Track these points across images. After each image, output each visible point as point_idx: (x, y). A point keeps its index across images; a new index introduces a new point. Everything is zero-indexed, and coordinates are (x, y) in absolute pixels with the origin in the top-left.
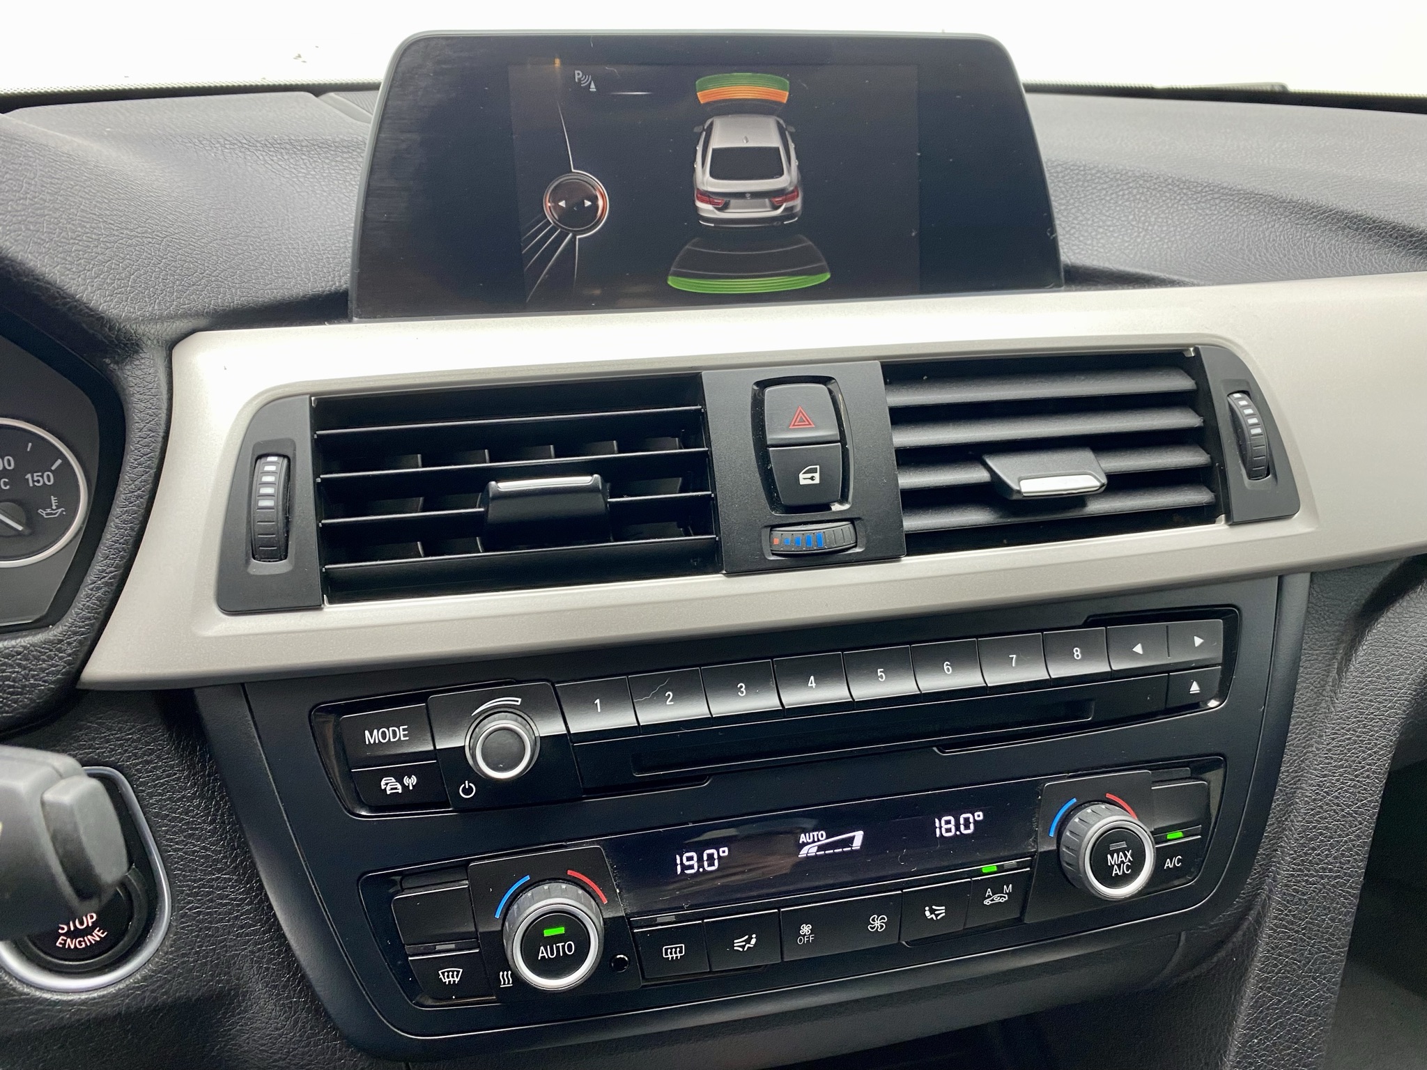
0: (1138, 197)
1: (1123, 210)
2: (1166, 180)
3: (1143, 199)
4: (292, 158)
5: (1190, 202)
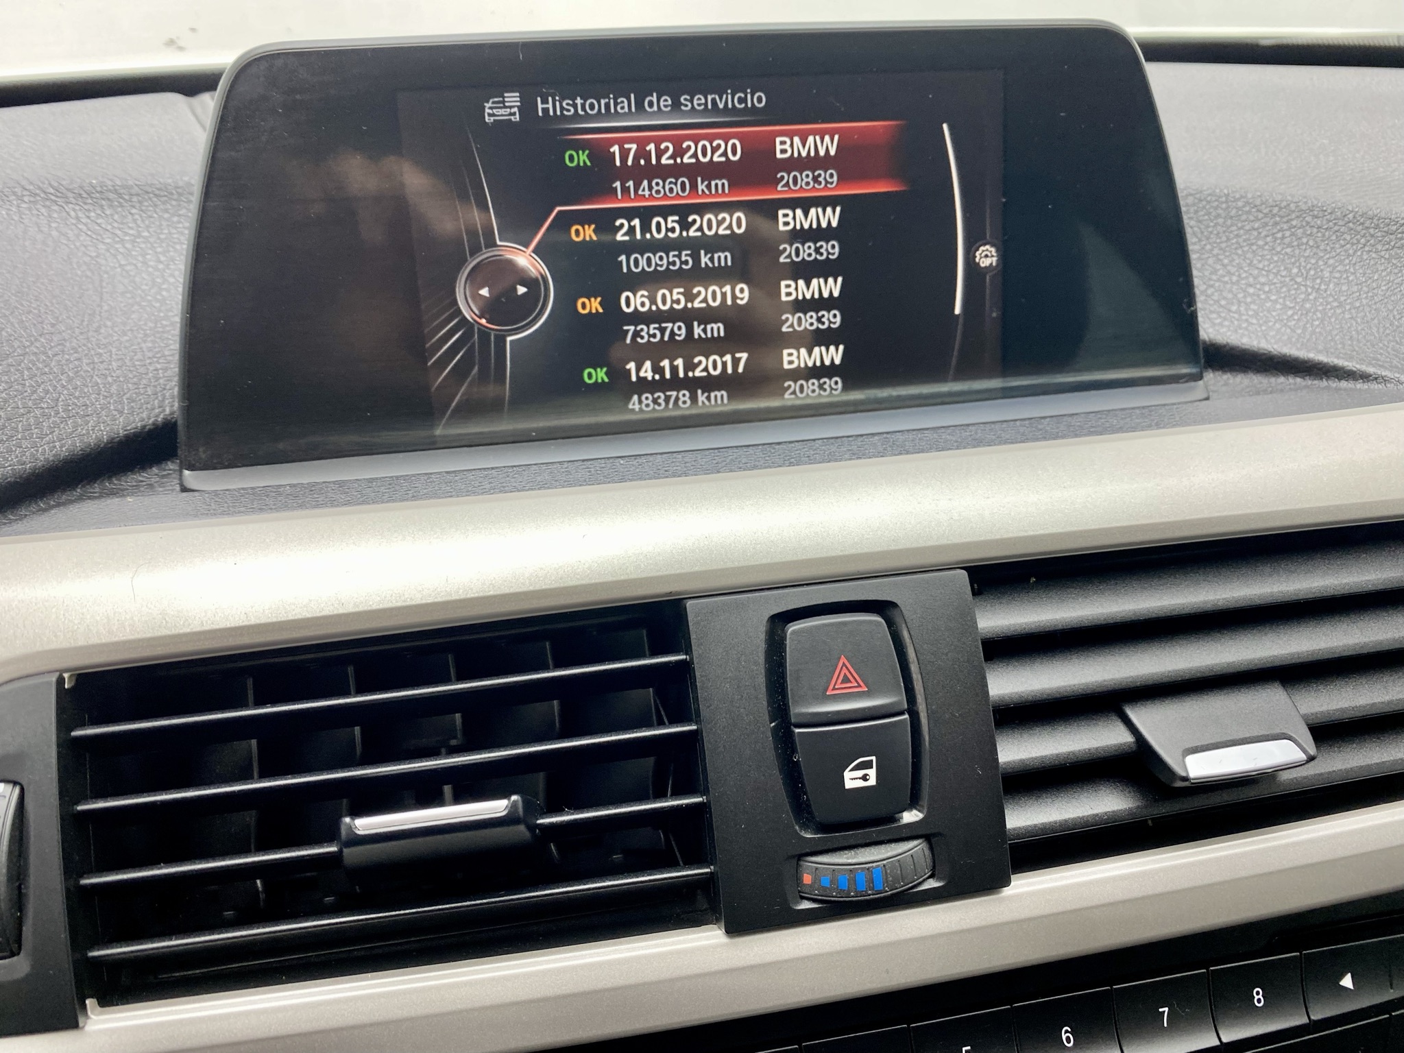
0: (1305, 240)
1: (1283, 260)
2: (1345, 216)
3: (1311, 243)
4: (117, 213)
5: (1379, 247)
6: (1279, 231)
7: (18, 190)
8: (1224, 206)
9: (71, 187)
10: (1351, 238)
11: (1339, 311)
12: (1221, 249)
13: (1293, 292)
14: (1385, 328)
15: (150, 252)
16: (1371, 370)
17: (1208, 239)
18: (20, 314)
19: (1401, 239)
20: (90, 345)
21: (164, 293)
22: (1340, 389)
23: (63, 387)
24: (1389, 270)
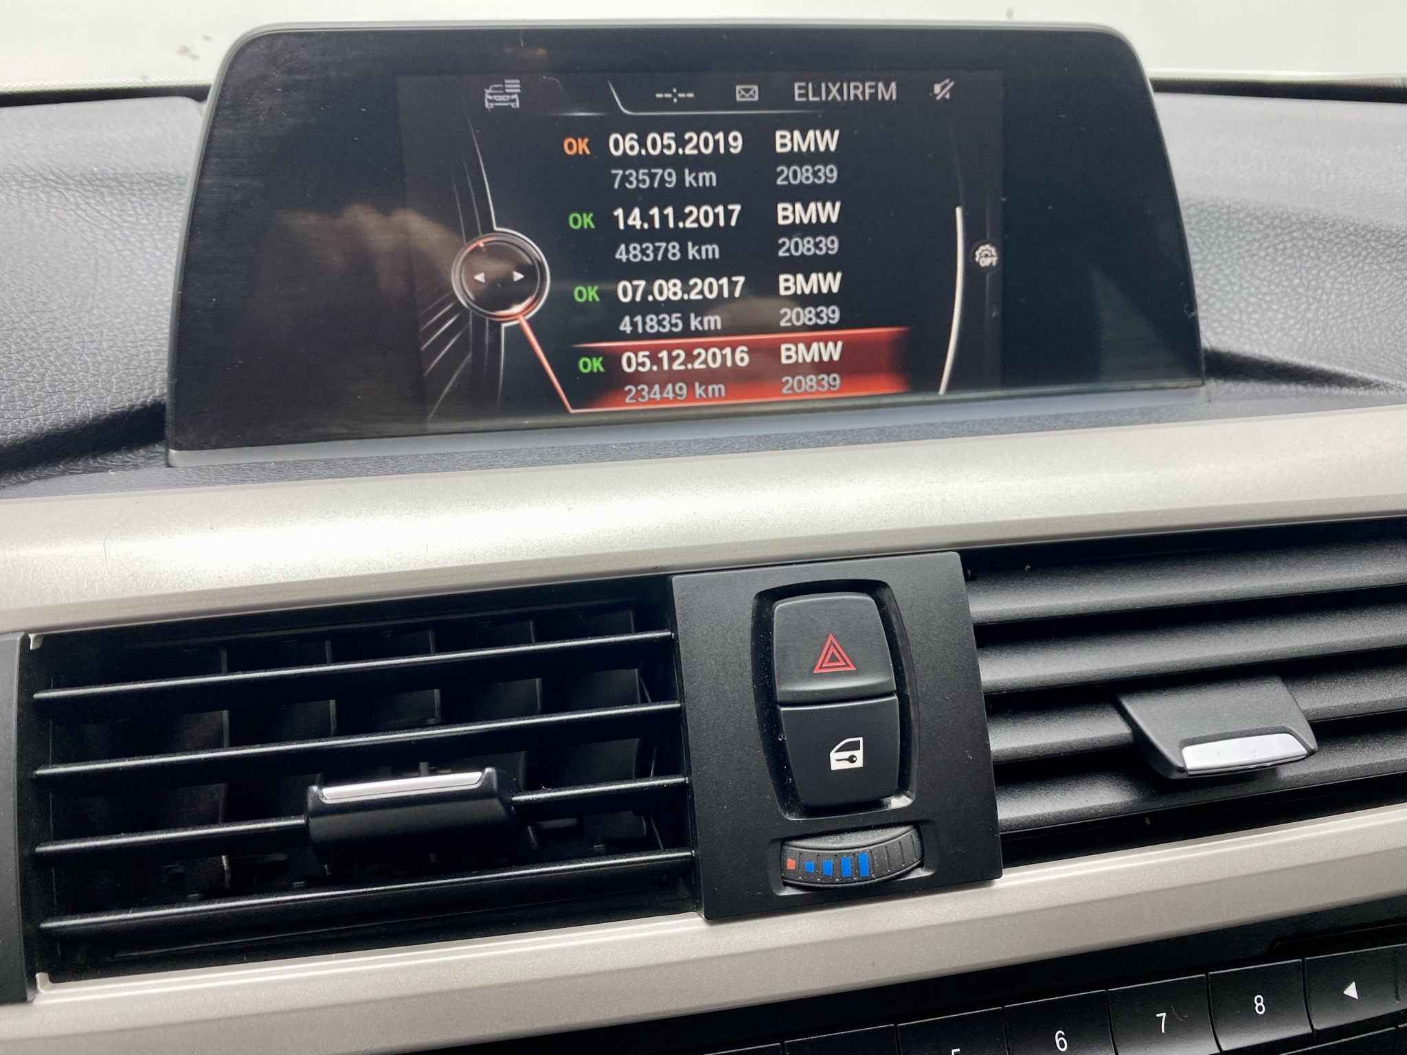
0: (1306, 252)
1: (1285, 271)
2: (1346, 228)
3: (1313, 254)
4: (117, 201)
5: (1381, 259)
6: (1279, 243)
7: (19, 176)
8: (1225, 217)
9: (72, 174)
10: (1353, 251)
11: (1340, 321)
12: (1223, 259)
13: (1295, 302)
14: (1387, 338)
15: (148, 239)
16: (1372, 377)
17: (1209, 249)
18: (12, 292)
19: (1402, 252)
20: (81, 325)
21: (160, 279)
22: (1342, 396)
23: (51, 362)
24: (1390, 282)
